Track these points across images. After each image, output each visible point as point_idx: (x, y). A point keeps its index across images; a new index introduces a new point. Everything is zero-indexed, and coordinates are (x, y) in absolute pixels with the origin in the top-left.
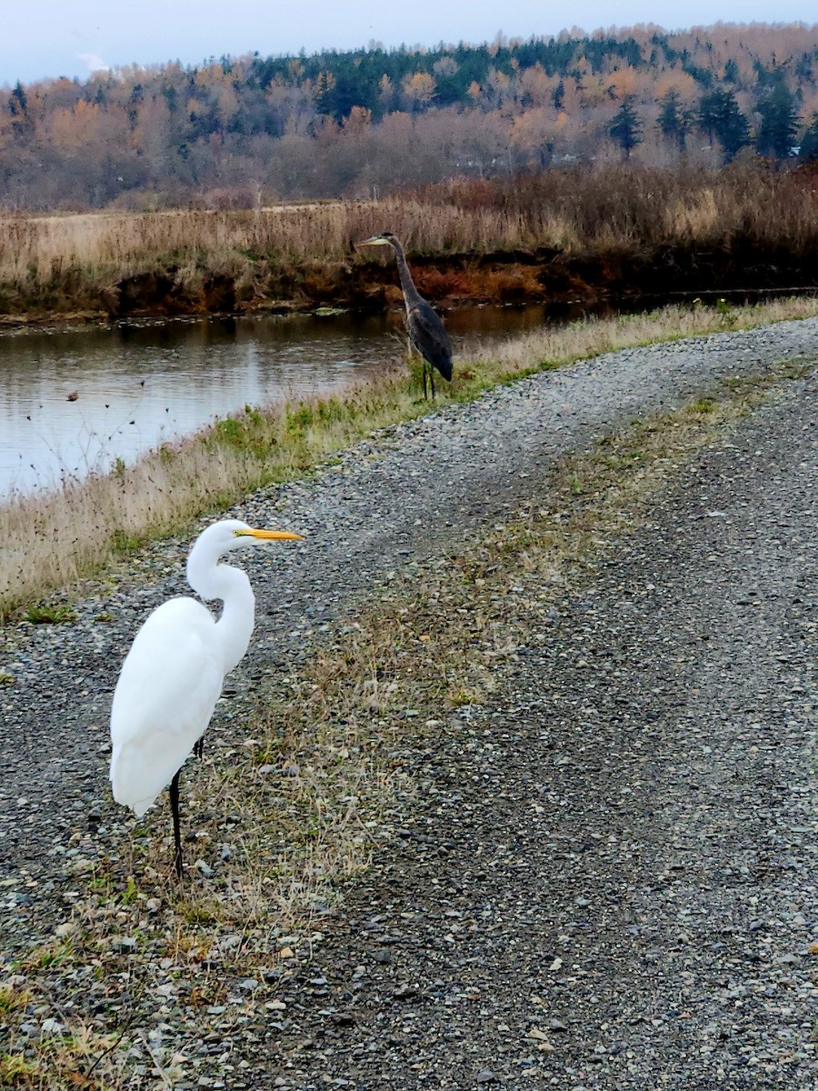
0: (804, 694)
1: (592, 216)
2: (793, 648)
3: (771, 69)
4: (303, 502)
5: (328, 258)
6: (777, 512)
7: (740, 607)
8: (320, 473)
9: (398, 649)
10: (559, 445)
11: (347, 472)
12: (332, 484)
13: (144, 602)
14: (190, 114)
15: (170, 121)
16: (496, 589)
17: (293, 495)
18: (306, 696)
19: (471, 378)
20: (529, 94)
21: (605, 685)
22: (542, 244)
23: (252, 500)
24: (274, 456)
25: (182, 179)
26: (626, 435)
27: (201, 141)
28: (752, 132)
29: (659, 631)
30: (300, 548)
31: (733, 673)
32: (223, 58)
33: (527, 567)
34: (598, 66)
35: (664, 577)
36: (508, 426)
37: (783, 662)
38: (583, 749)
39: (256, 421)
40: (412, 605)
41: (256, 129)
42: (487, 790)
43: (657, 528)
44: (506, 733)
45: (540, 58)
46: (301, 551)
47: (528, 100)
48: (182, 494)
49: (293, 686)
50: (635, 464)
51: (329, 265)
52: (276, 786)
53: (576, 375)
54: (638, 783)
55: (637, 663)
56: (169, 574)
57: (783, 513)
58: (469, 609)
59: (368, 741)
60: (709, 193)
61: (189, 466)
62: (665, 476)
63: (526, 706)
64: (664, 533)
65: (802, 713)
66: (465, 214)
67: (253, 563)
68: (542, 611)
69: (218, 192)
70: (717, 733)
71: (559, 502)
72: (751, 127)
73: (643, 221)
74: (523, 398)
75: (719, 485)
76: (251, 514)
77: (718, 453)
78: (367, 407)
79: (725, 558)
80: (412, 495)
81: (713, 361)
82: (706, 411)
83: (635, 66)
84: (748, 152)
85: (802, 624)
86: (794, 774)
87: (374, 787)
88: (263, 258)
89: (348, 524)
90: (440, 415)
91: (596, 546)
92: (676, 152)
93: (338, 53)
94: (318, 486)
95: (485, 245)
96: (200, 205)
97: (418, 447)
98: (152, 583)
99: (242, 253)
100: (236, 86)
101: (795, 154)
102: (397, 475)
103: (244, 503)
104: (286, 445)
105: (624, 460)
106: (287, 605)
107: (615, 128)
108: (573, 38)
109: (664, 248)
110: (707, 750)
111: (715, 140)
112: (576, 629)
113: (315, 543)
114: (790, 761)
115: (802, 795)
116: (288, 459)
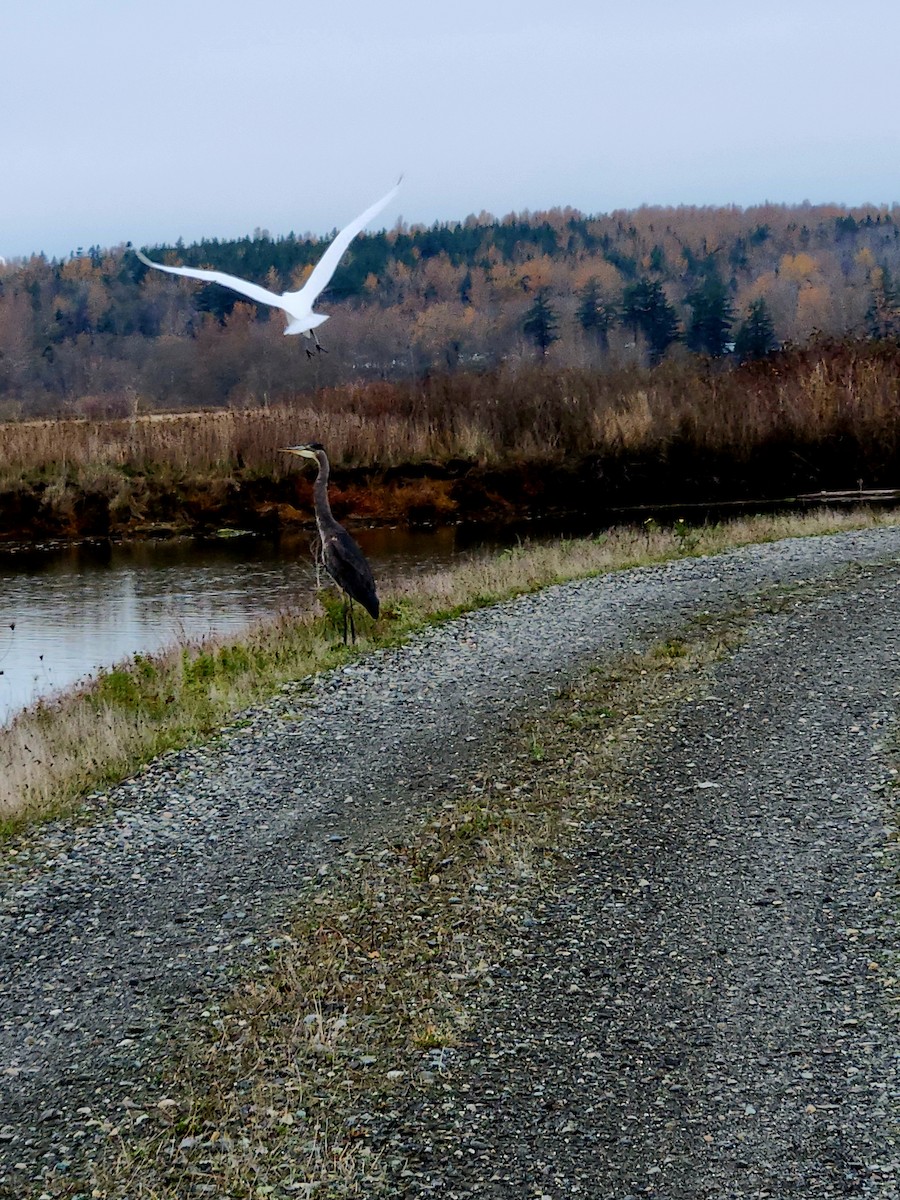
0: (860, 1028)
1: (510, 422)
2: (834, 964)
3: (702, 257)
4: (208, 773)
5: (214, 473)
6: (781, 781)
7: (757, 908)
8: (226, 737)
9: (342, 970)
10: (508, 700)
11: (259, 736)
12: (242, 751)
13: (24, 906)
14: (55, 312)
15: (35, 319)
16: (454, 887)
17: (197, 765)
18: (233, 1038)
19: (395, 617)
20: (433, 288)
21: (606, 1018)
22: (455, 456)
23: (149, 772)
24: (172, 716)
25: (48, 386)
26: (587, 685)
27: (68, 341)
28: (682, 326)
29: (663, 943)
30: (209, 834)
31: (764, 999)
32: (92, 249)
33: (490, 859)
34: (509, 255)
35: (659, 870)
36: (443, 675)
37: (825, 983)
38: (591, 1110)
39: (147, 673)
40: (353, 910)
41: (129, 329)
42: (475, 1171)
43: (639, 804)
44: (490, 1088)
45: (444, 246)
46: (210, 838)
47: (432, 294)
48: (65, 765)
49: (215, 1023)
50: (601, 722)
51: (214, 481)
52: (204, 1167)
53: (518, 613)
54: (668, 1160)
55: (642, 986)
56: (53, 868)
57: (788, 782)
58: (424, 915)
59: (315, 1100)
60: (642, 395)
61: (70, 728)
62: (640, 738)
63: (511, 1048)
64: (648, 810)
65: (862, 1055)
66: (366, 422)
67: (154, 853)
68: (515, 918)
69: (89, 399)
70: (758, 1085)
71: (518, 773)
72: (680, 321)
73: (569, 428)
74: (459, 641)
75: (706, 747)
76: (148, 790)
77: (698, 707)
78: (277, 654)
79: (729, 843)
80: (339, 764)
81: (675, 593)
82: (677, 655)
83: (551, 254)
84: (678, 349)
85: (839, 931)
86: (868, 1145)
87: (330, 1168)
88: (140, 474)
89: (265, 801)
90: (362, 664)
91: (570, 829)
92: (596, 349)
93: (220, 241)
94: (225, 754)
95: (390, 456)
96: (69, 415)
97: (341, 704)
98: (32, 881)
99: (118, 468)
100: (106, 280)
101: (730, 351)
102: (319, 739)
103: (139, 776)
104: (185, 704)
105: (588, 717)
106: (199, 910)
107: (528, 324)
108: (481, 224)
109: (593, 458)
110: (750, 1110)
111: (641, 335)
112: (560, 941)
113: (228, 827)
114: (860, 1125)
115: (885, 1176)
116: (187, 720)
